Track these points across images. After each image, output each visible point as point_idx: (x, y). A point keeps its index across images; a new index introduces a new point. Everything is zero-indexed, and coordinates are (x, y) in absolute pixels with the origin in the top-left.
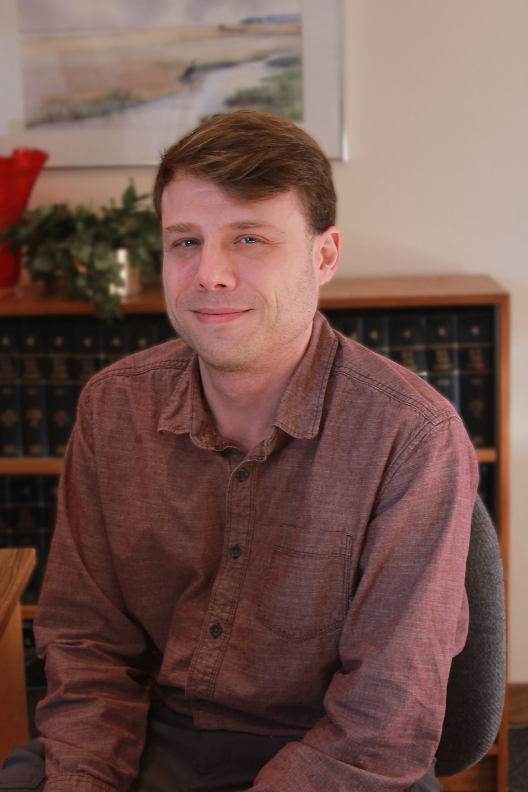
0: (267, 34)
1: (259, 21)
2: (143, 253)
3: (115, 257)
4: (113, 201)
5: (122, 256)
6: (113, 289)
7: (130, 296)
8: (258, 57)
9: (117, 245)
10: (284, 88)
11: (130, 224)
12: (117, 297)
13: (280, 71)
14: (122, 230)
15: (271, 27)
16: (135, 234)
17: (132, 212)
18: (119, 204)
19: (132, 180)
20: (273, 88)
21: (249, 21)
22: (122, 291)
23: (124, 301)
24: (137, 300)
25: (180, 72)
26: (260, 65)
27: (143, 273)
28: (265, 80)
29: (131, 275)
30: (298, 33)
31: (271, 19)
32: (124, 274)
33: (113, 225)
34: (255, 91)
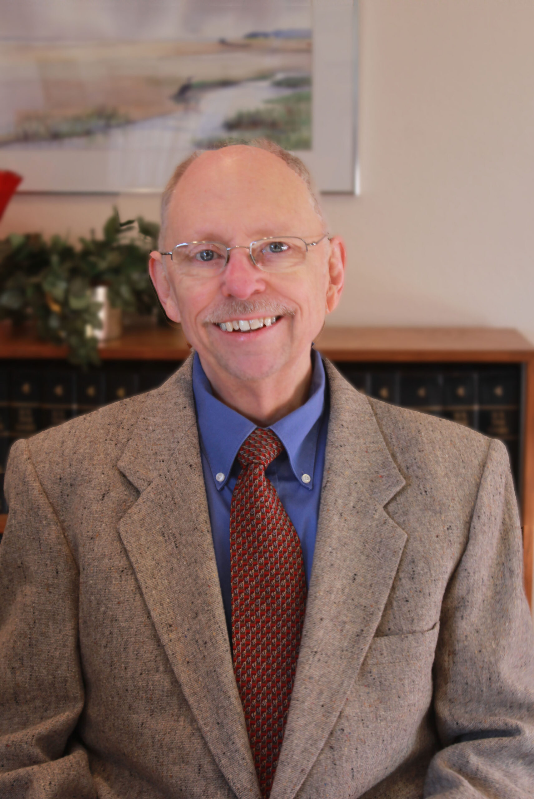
0: (274, 51)
1: (265, 35)
2: (125, 291)
3: (94, 294)
4: (93, 232)
5: (101, 294)
6: (89, 331)
7: (108, 340)
8: (262, 76)
9: (95, 282)
10: (290, 112)
11: (111, 258)
12: (94, 340)
13: (286, 92)
14: (103, 265)
15: (277, 43)
16: (116, 270)
17: (115, 245)
18: (100, 236)
19: (115, 210)
20: (278, 111)
21: (253, 36)
22: (100, 334)
23: (101, 345)
24: (116, 345)
25: (174, 89)
26: (264, 84)
27: (124, 314)
28: (268, 101)
29: (110, 316)
30: (308, 50)
31: (278, 34)
32: (102, 315)
33: (93, 259)
34: (258, 113)
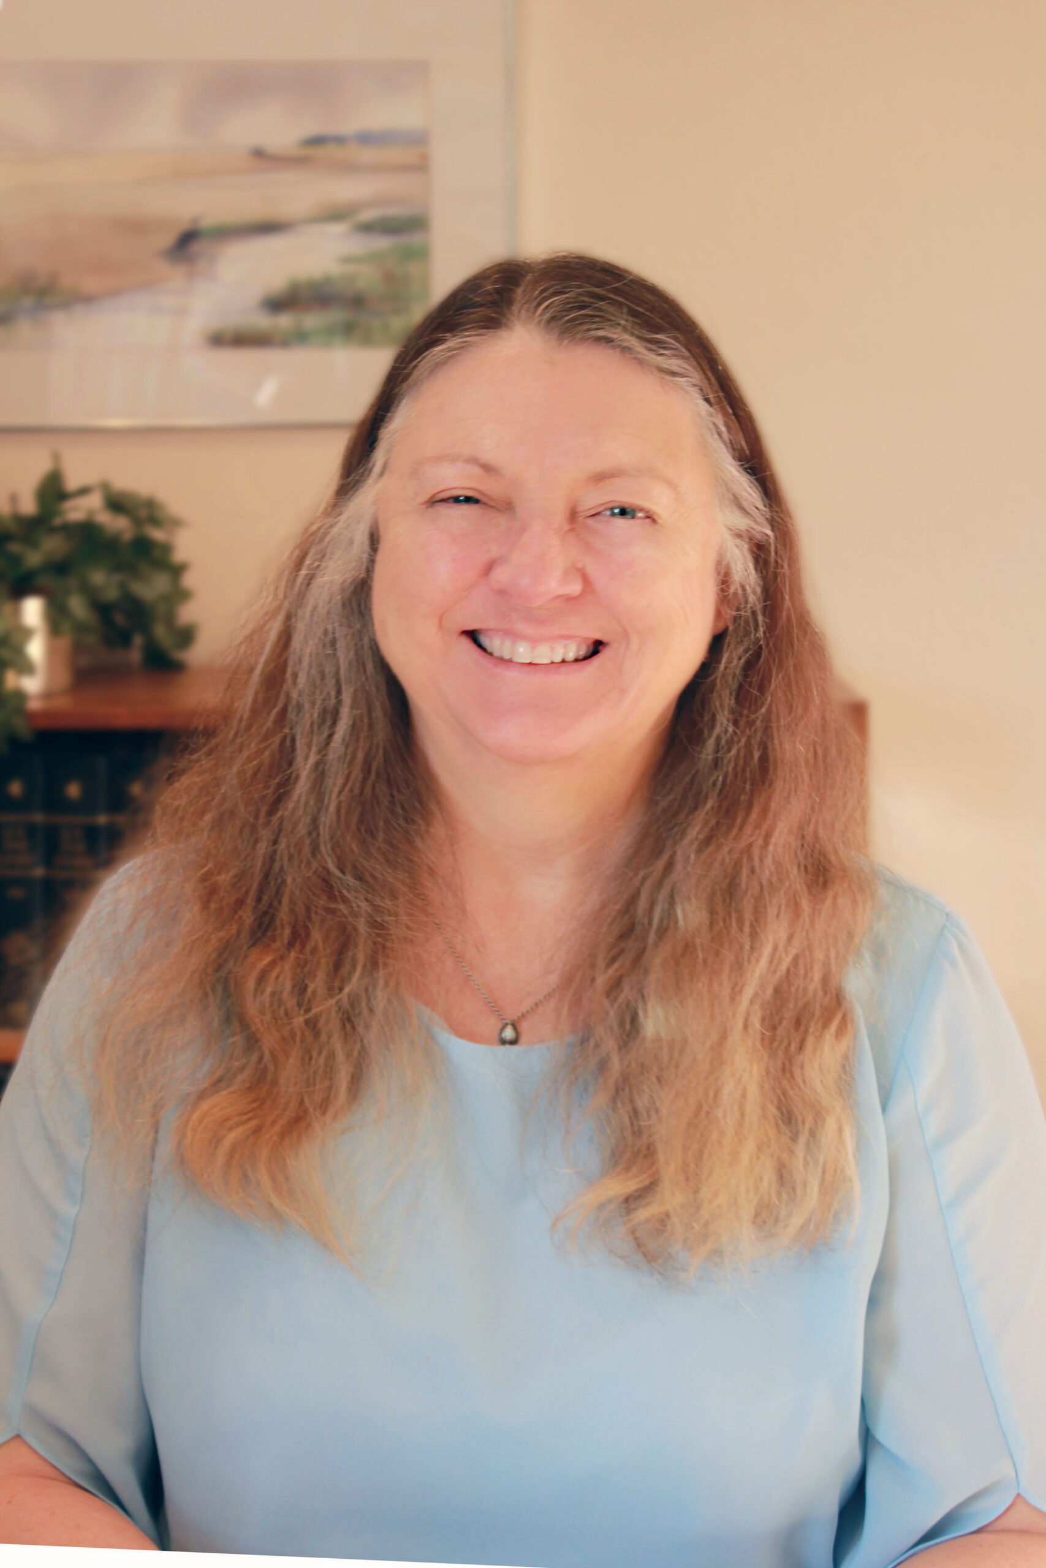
0: (351, 168)
1: (340, 140)
2: (77, 606)
3: (17, 613)
4: (14, 499)
5: (32, 610)
6: (12, 680)
7: (47, 695)
8: (335, 215)
9: (21, 588)
10: (389, 278)
11: (52, 546)
12: (20, 696)
13: (382, 243)
14: (34, 558)
15: (367, 155)
16: (61, 568)
17: (57, 521)
18: (28, 506)
19: (56, 457)
20: (367, 278)
21: (317, 141)
22: (32, 685)
23: (34, 705)
24: (62, 703)
25: (168, 239)
26: (337, 229)
27: (77, 648)
28: (347, 260)
29: (51, 652)
30: (421, 166)
31: (366, 139)
32: (36, 649)
33: (14, 547)
34: (327, 281)
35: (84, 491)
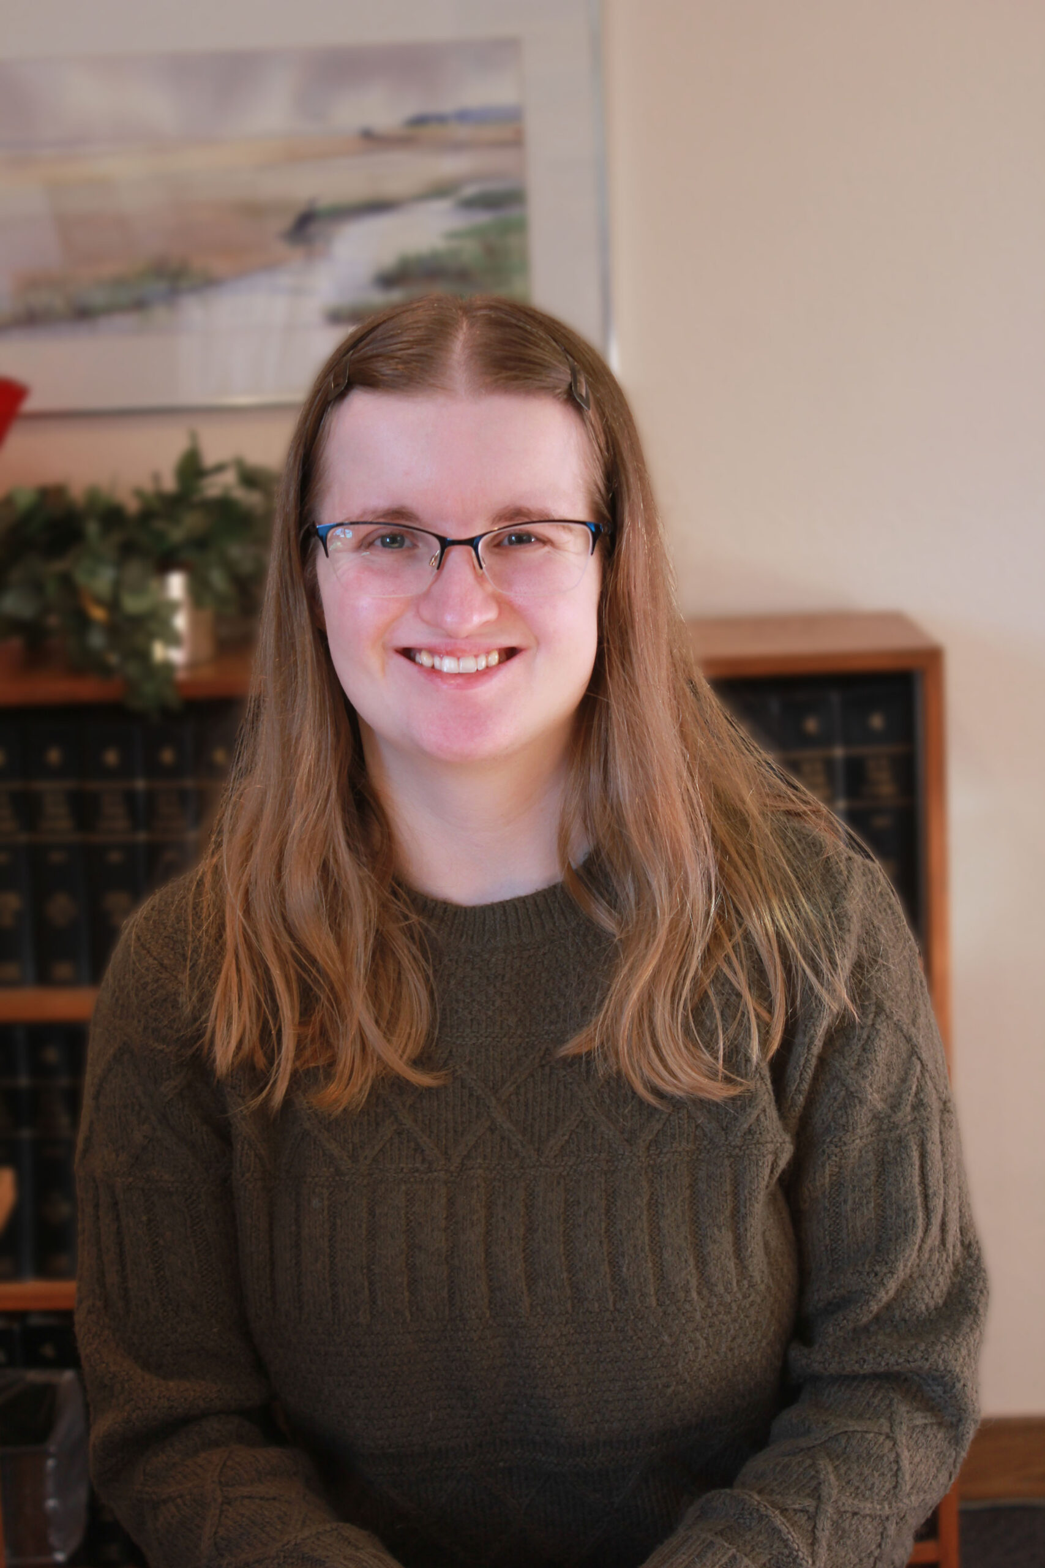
0: (457, 147)
1: (441, 119)
2: (218, 579)
3: (163, 586)
4: (156, 477)
5: (176, 585)
6: (160, 652)
7: (193, 665)
8: (439, 191)
9: (165, 564)
10: (491, 251)
11: (191, 523)
12: (168, 667)
13: (482, 218)
14: (177, 534)
15: (463, 132)
16: (201, 543)
17: (197, 498)
18: (169, 484)
19: (194, 436)
20: (470, 250)
21: (420, 121)
22: (177, 656)
23: (181, 676)
24: (207, 673)
25: (286, 222)
26: (442, 206)
27: (219, 619)
28: (453, 235)
29: (194, 623)
30: (517, 142)
31: (463, 116)
32: (181, 621)
33: (159, 525)
34: (435, 256)
35: (220, 468)
